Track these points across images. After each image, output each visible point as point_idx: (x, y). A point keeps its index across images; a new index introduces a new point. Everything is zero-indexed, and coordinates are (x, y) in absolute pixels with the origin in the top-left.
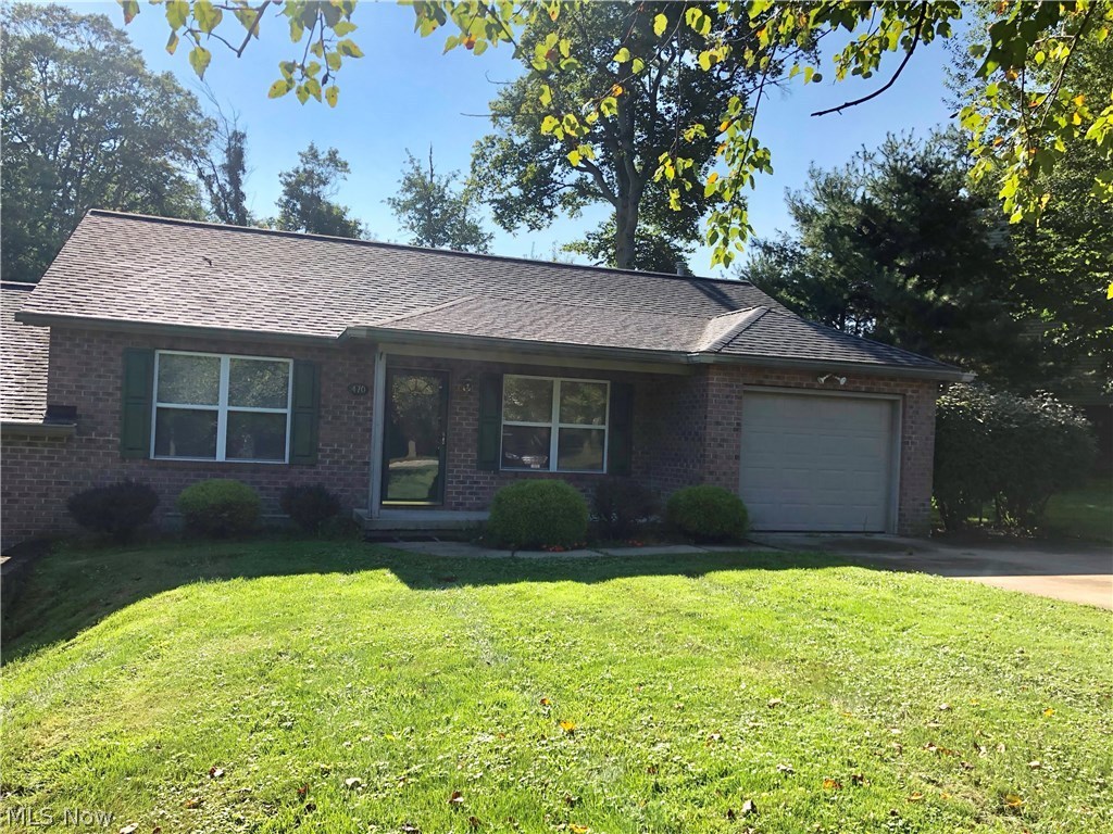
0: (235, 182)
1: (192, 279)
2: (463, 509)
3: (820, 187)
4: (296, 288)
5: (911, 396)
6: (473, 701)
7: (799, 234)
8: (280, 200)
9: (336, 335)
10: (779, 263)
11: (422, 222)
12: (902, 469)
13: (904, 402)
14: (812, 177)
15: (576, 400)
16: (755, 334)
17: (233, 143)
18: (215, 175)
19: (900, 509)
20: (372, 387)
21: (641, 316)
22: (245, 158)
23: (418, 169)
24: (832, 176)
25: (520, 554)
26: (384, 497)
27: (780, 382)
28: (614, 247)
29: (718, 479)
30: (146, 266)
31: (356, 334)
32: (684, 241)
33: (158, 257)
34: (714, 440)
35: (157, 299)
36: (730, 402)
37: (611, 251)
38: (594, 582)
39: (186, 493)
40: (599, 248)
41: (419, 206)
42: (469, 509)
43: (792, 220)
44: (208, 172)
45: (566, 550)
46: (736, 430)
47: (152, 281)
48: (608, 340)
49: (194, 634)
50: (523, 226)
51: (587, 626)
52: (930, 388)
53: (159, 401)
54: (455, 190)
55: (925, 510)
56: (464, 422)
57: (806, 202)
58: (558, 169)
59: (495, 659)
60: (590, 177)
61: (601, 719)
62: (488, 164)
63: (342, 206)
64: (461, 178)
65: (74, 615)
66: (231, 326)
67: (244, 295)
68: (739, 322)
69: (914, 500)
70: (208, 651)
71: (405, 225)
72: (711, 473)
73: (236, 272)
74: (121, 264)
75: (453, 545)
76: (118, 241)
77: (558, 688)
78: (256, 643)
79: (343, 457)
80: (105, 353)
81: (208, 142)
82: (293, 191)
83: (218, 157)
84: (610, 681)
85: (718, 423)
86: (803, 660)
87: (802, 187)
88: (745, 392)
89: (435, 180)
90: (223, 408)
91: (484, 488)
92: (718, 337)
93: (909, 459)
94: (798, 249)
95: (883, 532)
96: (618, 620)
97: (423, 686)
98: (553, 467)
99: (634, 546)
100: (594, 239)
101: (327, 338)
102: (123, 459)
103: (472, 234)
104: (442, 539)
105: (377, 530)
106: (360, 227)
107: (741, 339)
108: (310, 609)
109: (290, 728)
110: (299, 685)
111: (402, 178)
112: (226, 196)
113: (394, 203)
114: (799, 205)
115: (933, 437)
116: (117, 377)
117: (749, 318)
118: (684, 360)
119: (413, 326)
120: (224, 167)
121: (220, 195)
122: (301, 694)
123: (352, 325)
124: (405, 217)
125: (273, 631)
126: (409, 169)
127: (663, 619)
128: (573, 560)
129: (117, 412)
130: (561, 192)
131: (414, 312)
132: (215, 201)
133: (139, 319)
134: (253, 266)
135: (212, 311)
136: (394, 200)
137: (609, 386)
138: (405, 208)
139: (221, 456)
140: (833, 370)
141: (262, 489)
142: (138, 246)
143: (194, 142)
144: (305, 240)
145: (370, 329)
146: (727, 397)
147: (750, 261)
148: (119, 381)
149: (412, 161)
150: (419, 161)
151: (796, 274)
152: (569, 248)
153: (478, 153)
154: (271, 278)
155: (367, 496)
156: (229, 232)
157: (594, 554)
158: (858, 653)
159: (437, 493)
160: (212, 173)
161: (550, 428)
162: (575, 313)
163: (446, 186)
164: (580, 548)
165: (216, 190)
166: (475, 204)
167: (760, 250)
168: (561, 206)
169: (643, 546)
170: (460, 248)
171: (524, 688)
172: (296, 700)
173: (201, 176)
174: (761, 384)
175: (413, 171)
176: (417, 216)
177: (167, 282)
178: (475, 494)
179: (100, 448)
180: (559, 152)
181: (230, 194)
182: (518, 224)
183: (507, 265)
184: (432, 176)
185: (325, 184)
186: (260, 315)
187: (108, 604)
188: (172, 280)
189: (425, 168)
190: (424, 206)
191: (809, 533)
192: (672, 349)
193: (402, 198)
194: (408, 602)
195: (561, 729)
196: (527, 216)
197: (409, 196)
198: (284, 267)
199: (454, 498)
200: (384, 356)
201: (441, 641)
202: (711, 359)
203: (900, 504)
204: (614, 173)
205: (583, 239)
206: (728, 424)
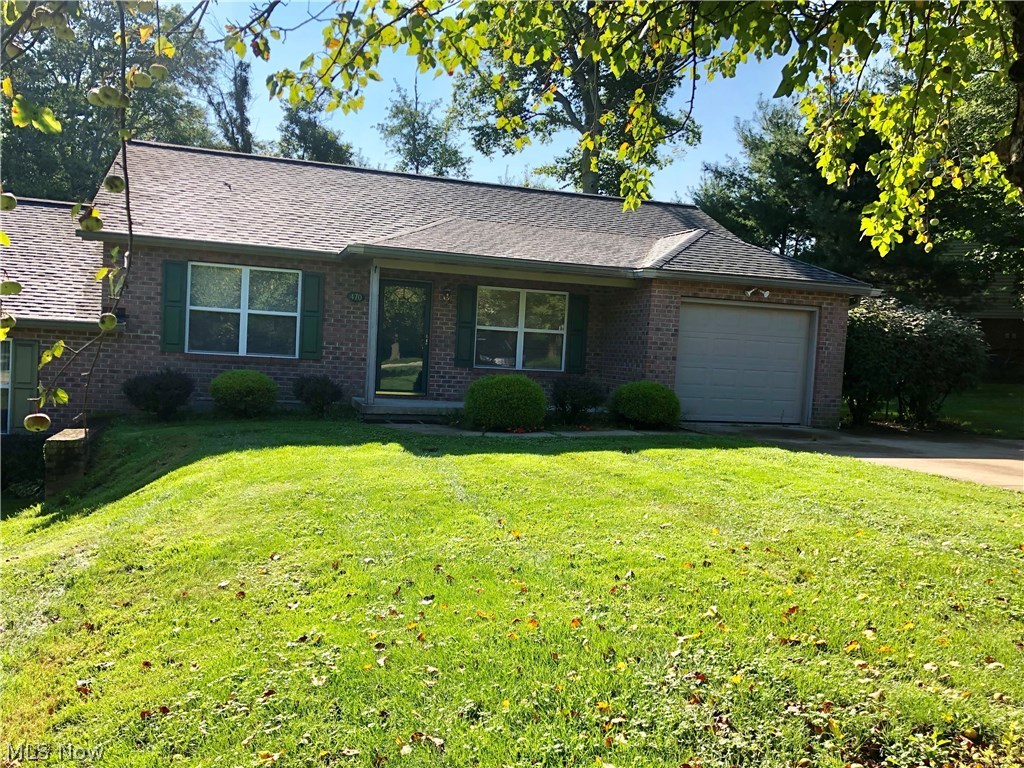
0: (241, 108)
1: (215, 202)
2: (443, 399)
3: (767, 117)
4: (303, 210)
5: (826, 309)
6: (450, 520)
7: (746, 160)
8: (281, 125)
9: (338, 251)
10: (728, 187)
11: (408, 146)
12: (816, 370)
13: (820, 313)
14: (760, 107)
15: (542, 309)
16: (693, 253)
17: (239, 72)
18: (223, 102)
19: (813, 405)
20: (368, 296)
21: (597, 235)
22: (250, 87)
23: (404, 98)
24: (778, 108)
25: (489, 434)
26: (377, 388)
27: (713, 295)
28: (579, 170)
29: (657, 377)
30: (178, 190)
31: (354, 250)
32: (644, 165)
33: (187, 182)
34: (655, 343)
35: (188, 219)
36: (669, 311)
37: (577, 174)
38: (546, 454)
39: (214, 381)
40: (567, 171)
41: (405, 131)
42: (448, 400)
43: (740, 147)
44: (217, 99)
45: (528, 432)
46: (673, 335)
47: (183, 203)
48: (567, 257)
49: (239, 483)
50: (498, 152)
51: (537, 479)
52: (842, 301)
53: (191, 304)
54: (438, 117)
55: (835, 406)
56: (445, 325)
57: (754, 132)
58: (530, 99)
59: (467, 497)
60: (559, 106)
61: (540, 531)
62: (468, 94)
63: (335, 130)
64: (444, 107)
65: (138, 471)
66: (250, 242)
67: (260, 216)
68: (680, 242)
69: (826, 397)
70: (252, 492)
71: (393, 148)
72: (651, 372)
73: (252, 195)
74: (156, 188)
75: (437, 427)
76: (151, 168)
77: (512, 515)
78: (287, 486)
79: (343, 354)
80: (147, 264)
81: (213, 70)
82: (293, 117)
83: (225, 84)
84: (549, 512)
85: (658, 329)
86: (696, 504)
87: (750, 118)
88: (683, 303)
89: (419, 108)
90: (244, 312)
91: (461, 382)
92: (661, 256)
93: (823, 362)
94: (746, 174)
95: (798, 424)
96: (561, 477)
97: (414, 511)
98: (519, 366)
99: (584, 430)
100: (562, 163)
101: (331, 254)
102: (163, 352)
103: (452, 158)
104: (425, 422)
105: (372, 414)
106: (351, 151)
107: (681, 257)
108: (325, 467)
109: (321, 535)
110: (325, 511)
111: (390, 105)
112: (233, 121)
113: (381, 127)
114: (748, 133)
115: (844, 343)
116: (158, 285)
117: (690, 239)
118: (630, 275)
119: (402, 244)
120: (231, 94)
121: (227, 120)
122: (326, 516)
123: (352, 243)
124: (391, 142)
125: (299, 479)
126: (397, 97)
127: (596, 477)
128: (531, 439)
129: (157, 313)
130: (533, 120)
131: (403, 232)
132: (223, 125)
133: (175, 236)
134: (266, 190)
135: (234, 229)
136: (383, 125)
137: (567, 297)
138: (392, 133)
139: (243, 351)
140: (757, 285)
141: (276, 379)
142: (169, 173)
143: (201, 69)
144: (309, 168)
145: (367, 247)
146: (667, 307)
147: (703, 184)
148: (159, 287)
149: (399, 90)
150: (406, 90)
151: (743, 198)
152: (540, 172)
153: (458, 84)
154: (283, 201)
155: (363, 387)
156: (243, 160)
157: (549, 435)
158: (739, 500)
159: (421, 387)
160: (220, 100)
161: (517, 333)
162: (540, 233)
163: (429, 113)
164: (538, 430)
165: (224, 116)
166: (456, 130)
167: (711, 175)
168: (533, 132)
169: (591, 430)
170: (441, 173)
171: (487, 514)
172: (323, 519)
173: (210, 102)
174: (695, 296)
175: (400, 99)
176: (404, 141)
177: (194, 203)
178: (453, 387)
179: (145, 343)
180: (532, 83)
181: (236, 120)
182: (494, 149)
183: (482, 189)
184: (417, 103)
185: (320, 110)
186: (273, 233)
187: (164, 464)
188: (200, 202)
189: (411, 97)
190: (409, 132)
191: (734, 423)
192: (622, 265)
193: (390, 124)
194: (400, 463)
195: (511, 536)
196: (502, 142)
197: (396, 122)
198: (292, 191)
199: (435, 390)
200: (378, 270)
201: (426, 487)
202: (653, 274)
203: (814, 400)
204: (581, 104)
205: (551, 163)
206: (667, 330)
